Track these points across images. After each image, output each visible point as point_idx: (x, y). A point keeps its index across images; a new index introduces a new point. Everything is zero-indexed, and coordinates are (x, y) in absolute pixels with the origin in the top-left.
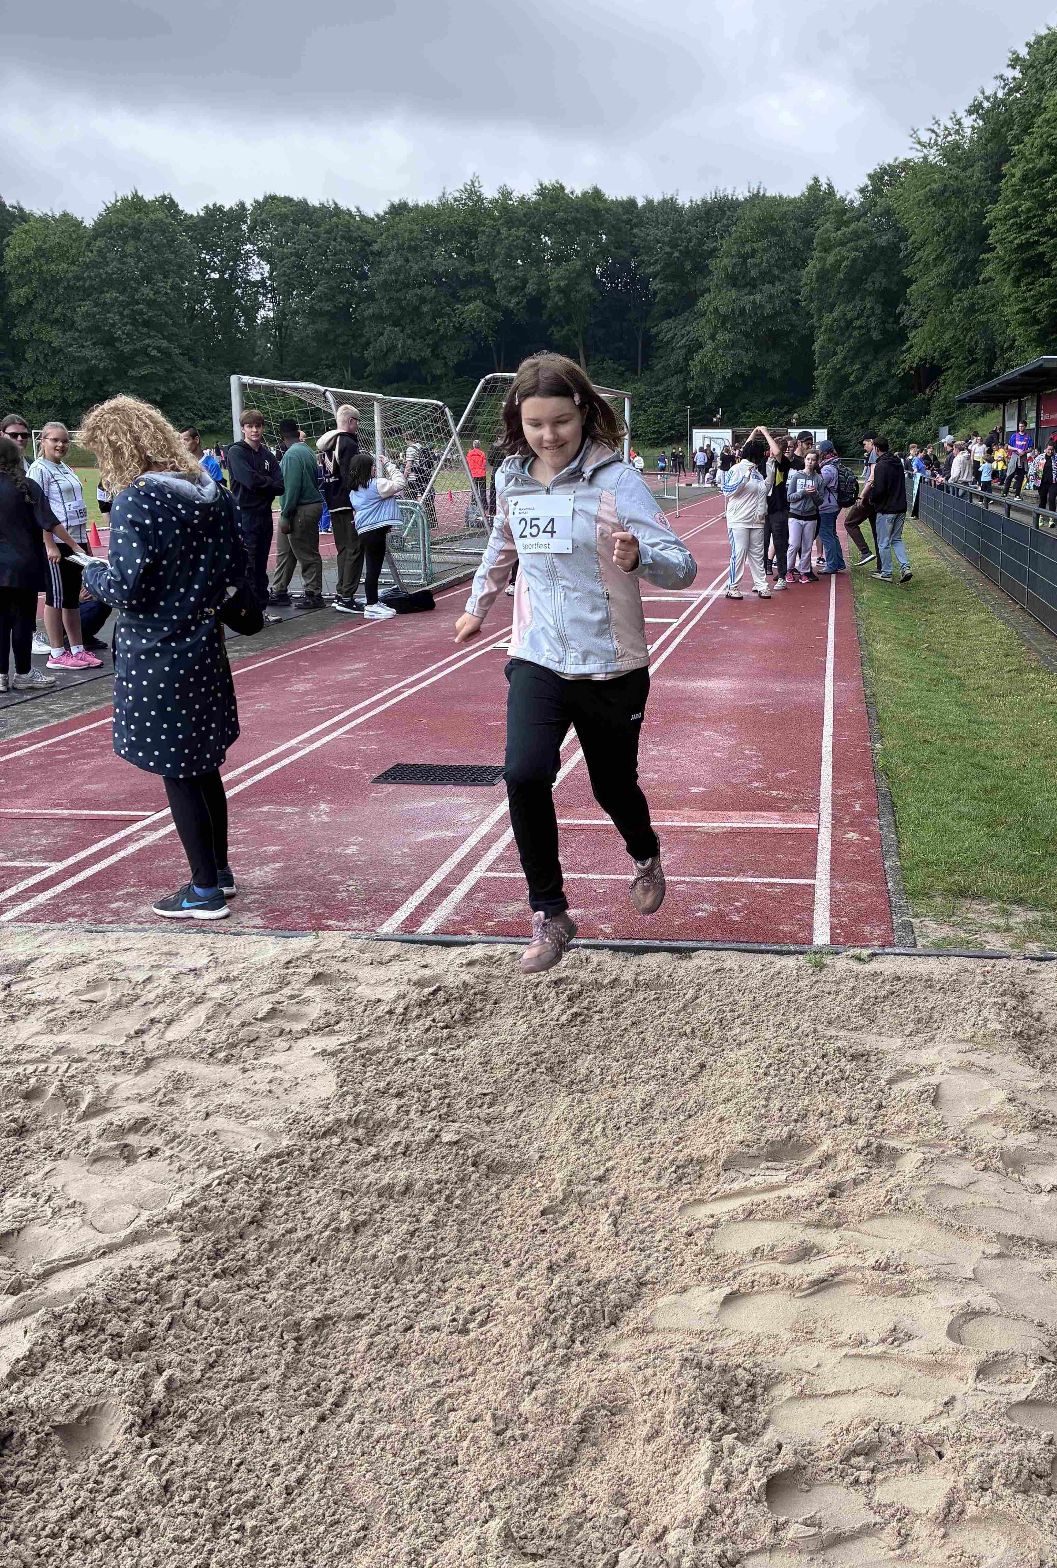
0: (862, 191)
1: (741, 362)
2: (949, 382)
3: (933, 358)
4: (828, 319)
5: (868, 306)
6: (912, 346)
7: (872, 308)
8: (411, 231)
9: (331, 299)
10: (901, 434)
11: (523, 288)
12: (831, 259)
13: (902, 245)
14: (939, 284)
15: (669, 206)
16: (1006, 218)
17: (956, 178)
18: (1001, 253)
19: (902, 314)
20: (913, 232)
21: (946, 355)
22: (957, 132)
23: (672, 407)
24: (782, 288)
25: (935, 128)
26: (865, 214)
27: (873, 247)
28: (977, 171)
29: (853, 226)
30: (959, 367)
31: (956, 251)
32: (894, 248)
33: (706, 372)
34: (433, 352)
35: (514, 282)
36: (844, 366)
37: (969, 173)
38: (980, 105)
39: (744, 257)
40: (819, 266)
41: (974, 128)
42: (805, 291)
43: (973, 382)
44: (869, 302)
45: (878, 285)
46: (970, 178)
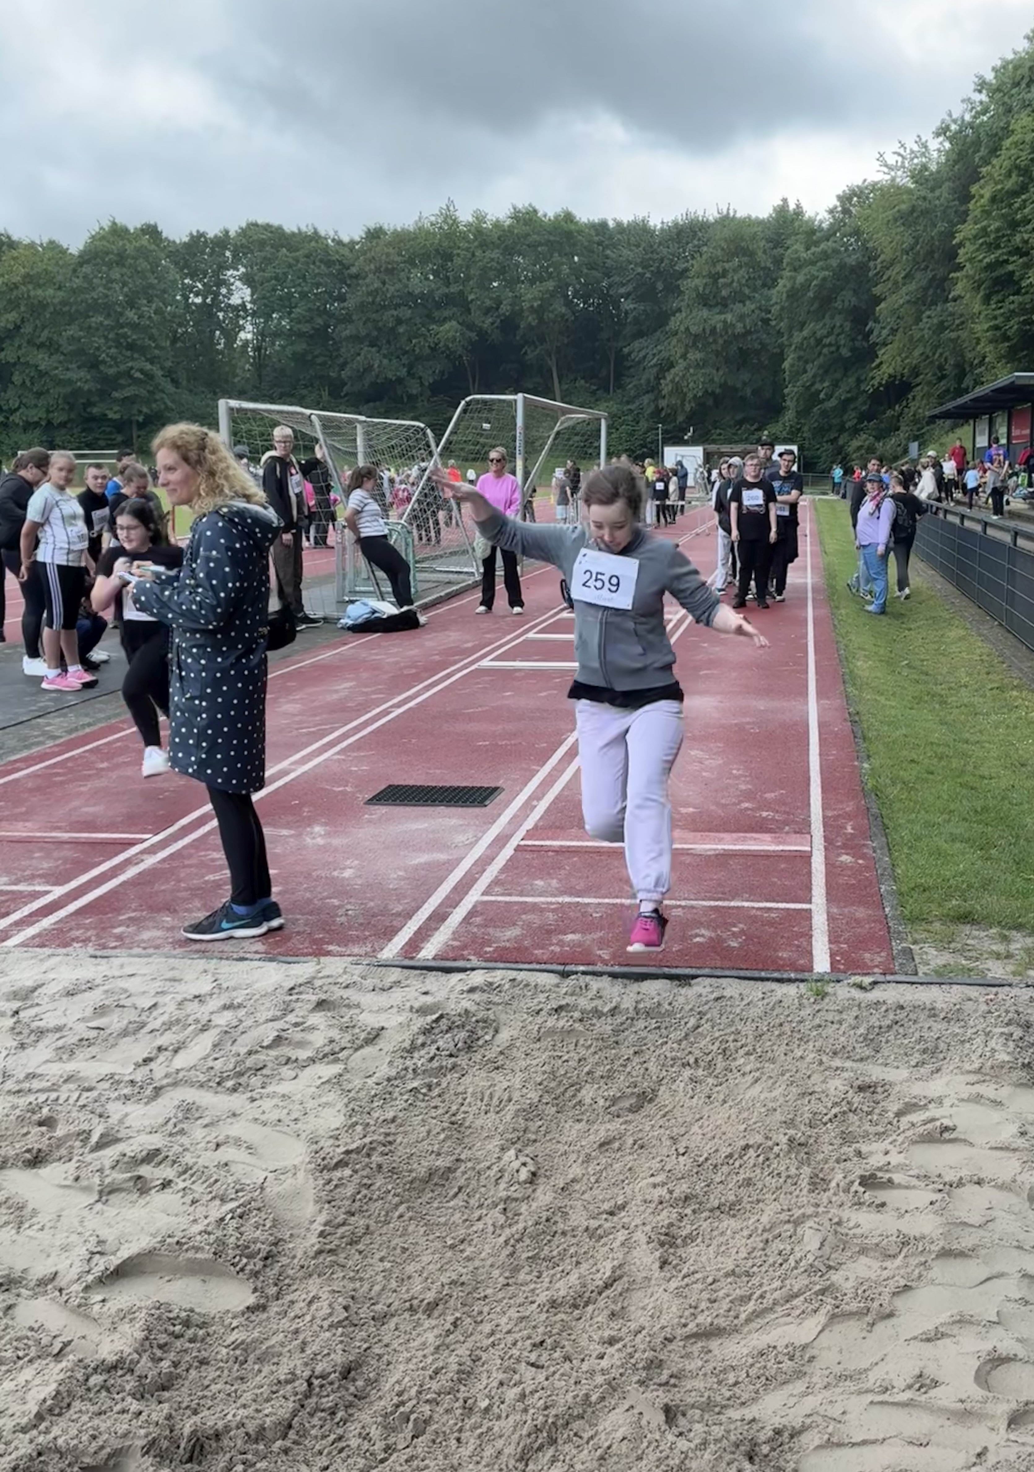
0: (831, 211)
1: (712, 380)
2: (918, 398)
3: (902, 375)
4: (798, 337)
5: (838, 324)
6: (881, 363)
7: (842, 326)
8: (388, 255)
9: (310, 320)
11: (497, 309)
12: (800, 278)
13: (871, 264)
14: (908, 302)
15: (640, 229)
16: (976, 237)
17: (925, 198)
18: (971, 273)
19: (871, 331)
20: (882, 252)
21: (915, 372)
22: (923, 155)
23: (643, 425)
24: (753, 307)
25: (902, 151)
26: (834, 234)
27: (842, 266)
28: (945, 192)
29: (823, 246)
30: (929, 383)
31: (925, 269)
32: (862, 268)
33: (677, 389)
34: (409, 372)
35: (488, 303)
36: (814, 384)
37: (937, 193)
38: (948, 128)
39: (715, 277)
40: (789, 285)
41: (939, 150)
42: (775, 310)
43: (942, 398)
44: (838, 321)
45: (847, 303)
46: (938, 198)
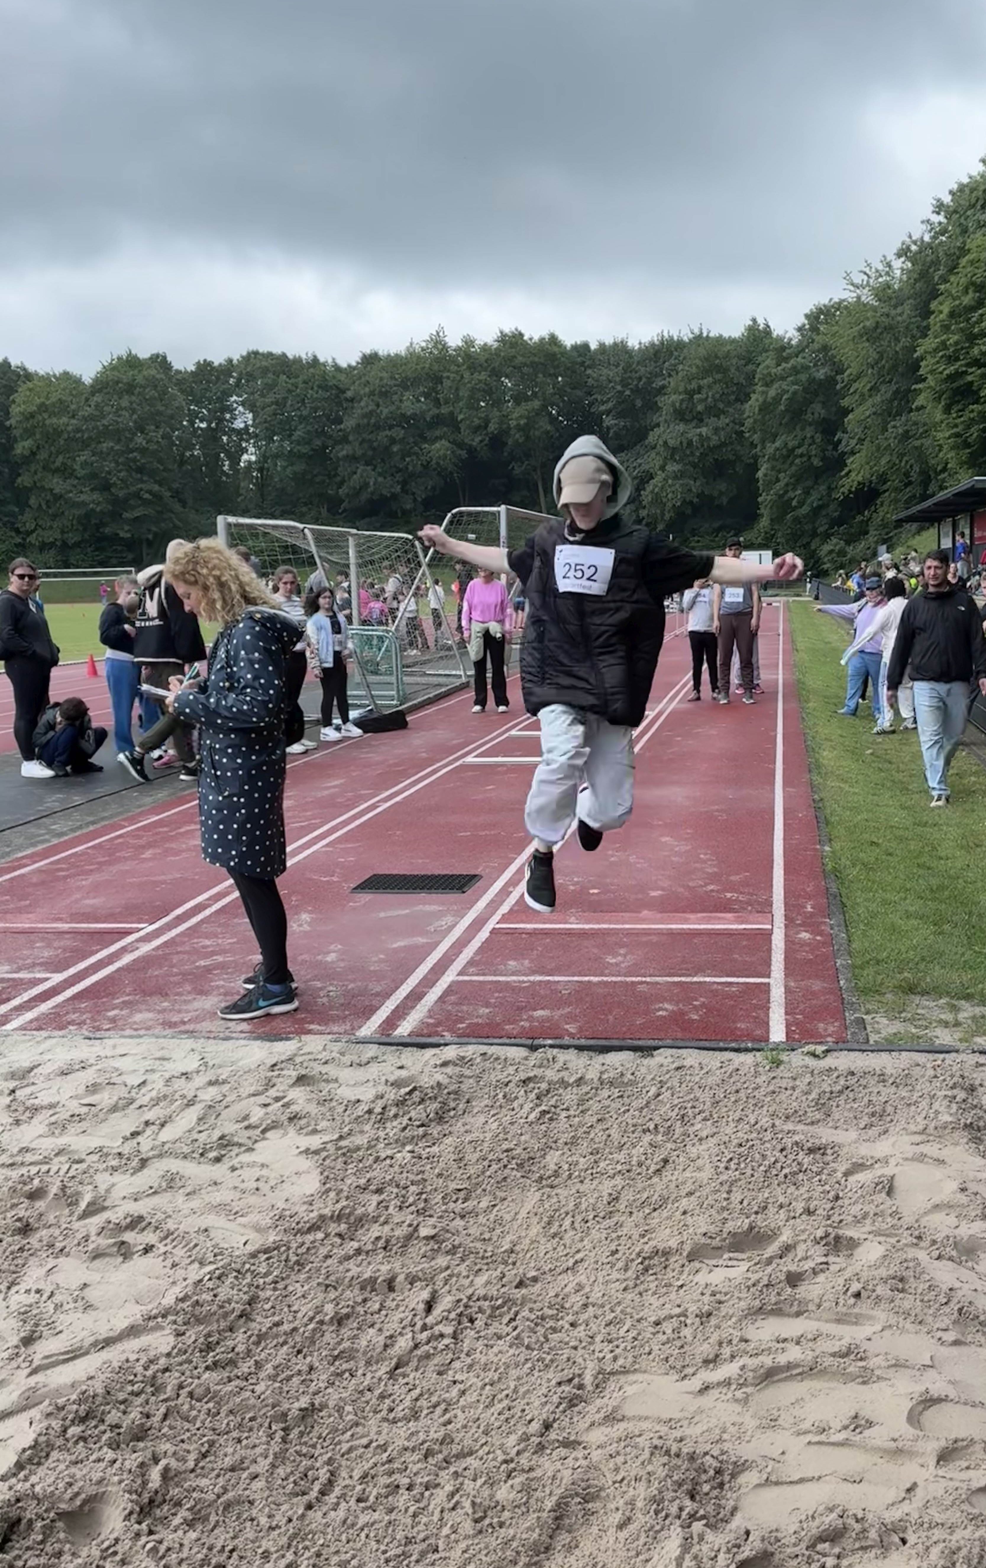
0: (800, 329)
1: (690, 490)
2: (886, 503)
3: (871, 482)
4: (770, 448)
5: (809, 435)
6: (850, 471)
7: (812, 437)
8: (381, 379)
9: (309, 442)
10: (842, 553)
11: (486, 427)
12: (772, 393)
13: (839, 378)
14: (874, 414)
15: (619, 350)
16: (936, 350)
17: (888, 315)
18: (932, 384)
19: (840, 441)
21: (883, 479)
22: (887, 274)
24: (727, 421)
25: (867, 270)
26: (803, 350)
27: (811, 381)
28: (907, 309)
29: (792, 362)
30: (896, 489)
31: (890, 382)
32: (831, 381)
33: (657, 500)
34: (402, 489)
35: (477, 421)
36: (786, 492)
37: (899, 310)
38: (908, 248)
39: (691, 394)
40: (761, 400)
41: (902, 269)
42: (748, 423)
43: (908, 504)
44: (809, 432)
45: (816, 415)
46: (900, 315)
